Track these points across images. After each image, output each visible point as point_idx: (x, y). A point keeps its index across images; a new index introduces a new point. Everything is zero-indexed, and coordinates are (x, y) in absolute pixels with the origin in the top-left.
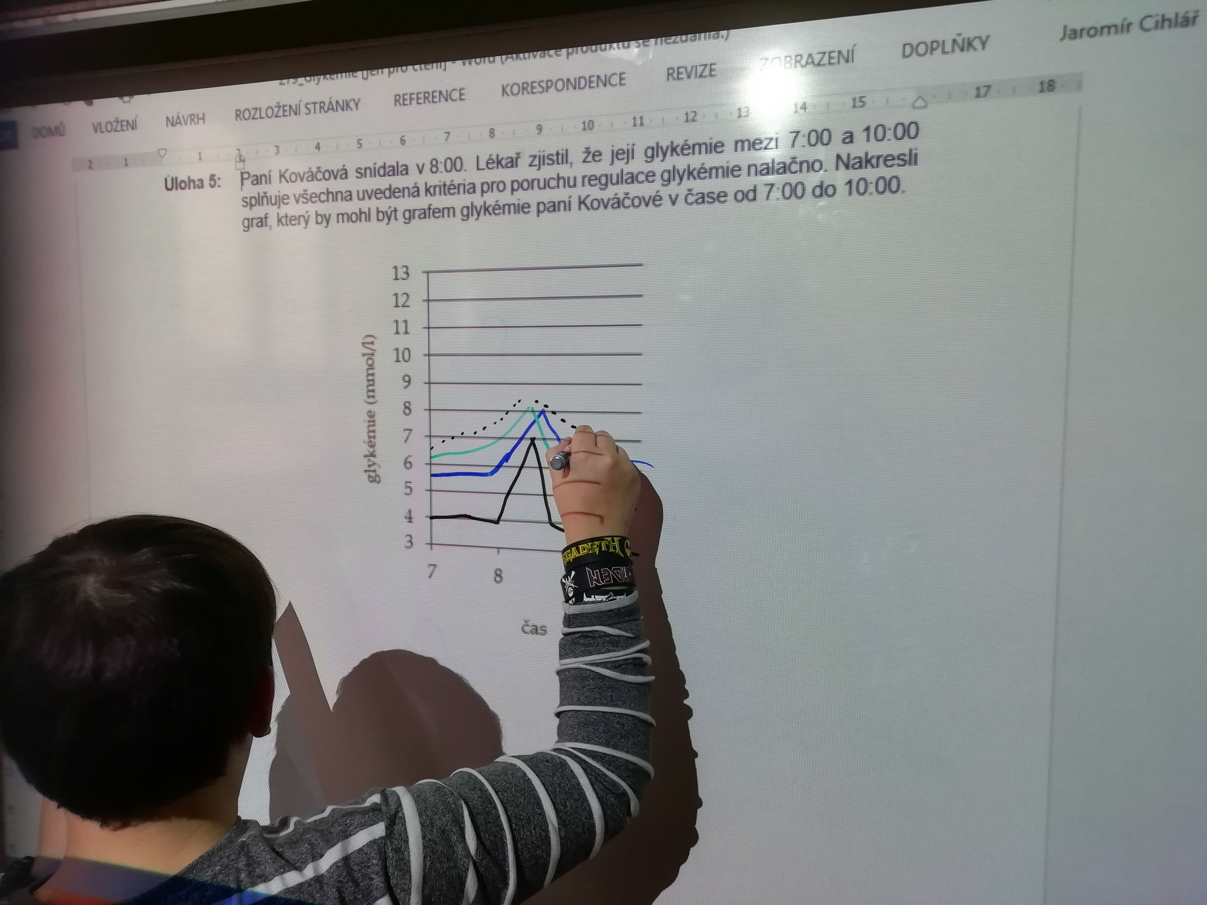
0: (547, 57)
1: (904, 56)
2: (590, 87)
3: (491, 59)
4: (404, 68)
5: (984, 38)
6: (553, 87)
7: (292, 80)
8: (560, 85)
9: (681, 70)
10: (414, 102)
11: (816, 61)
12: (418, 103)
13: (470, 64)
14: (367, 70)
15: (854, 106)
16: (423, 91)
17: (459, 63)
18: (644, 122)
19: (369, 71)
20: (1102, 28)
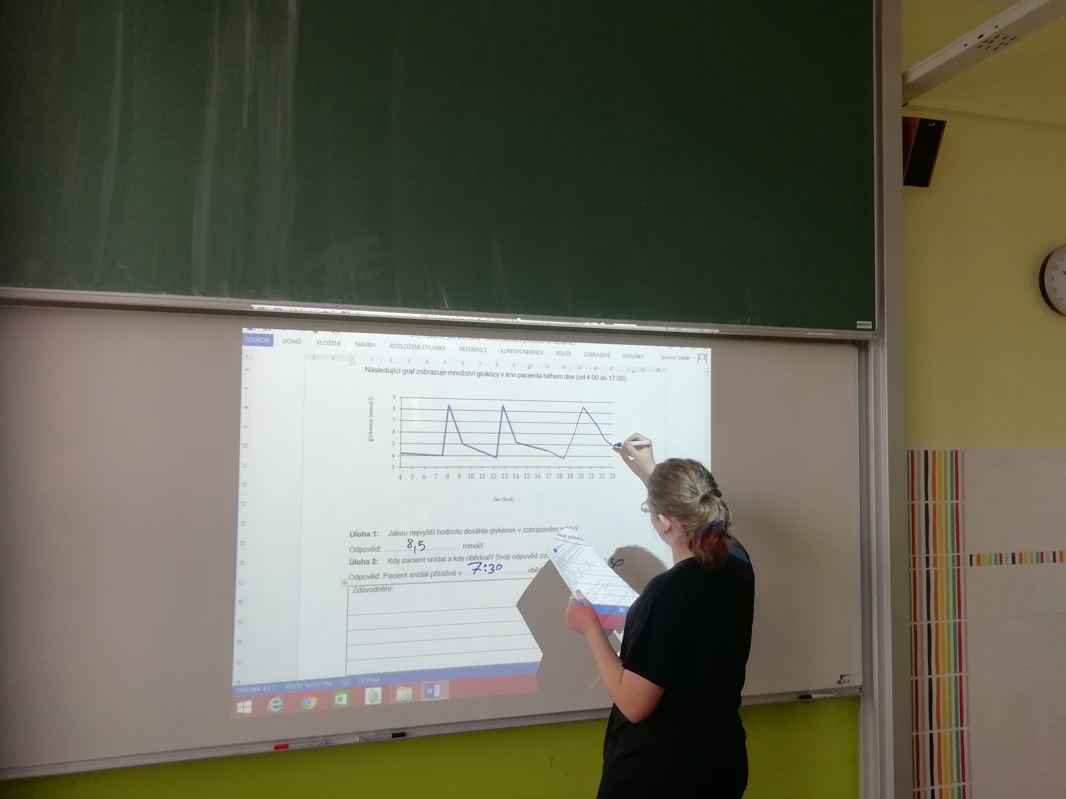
0: (517, 342)
1: (623, 357)
2: (531, 354)
3: (497, 340)
4: (464, 338)
5: (643, 355)
6: (519, 352)
7: (416, 336)
8: (521, 352)
9: (560, 352)
10: (468, 350)
11: (600, 356)
12: (469, 351)
13: (489, 340)
14: (449, 337)
15: (610, 370)
16: (471, 347)
17: (485, 339)
18: (549, 367)
19: (450, 338)
20: (670, 357)
